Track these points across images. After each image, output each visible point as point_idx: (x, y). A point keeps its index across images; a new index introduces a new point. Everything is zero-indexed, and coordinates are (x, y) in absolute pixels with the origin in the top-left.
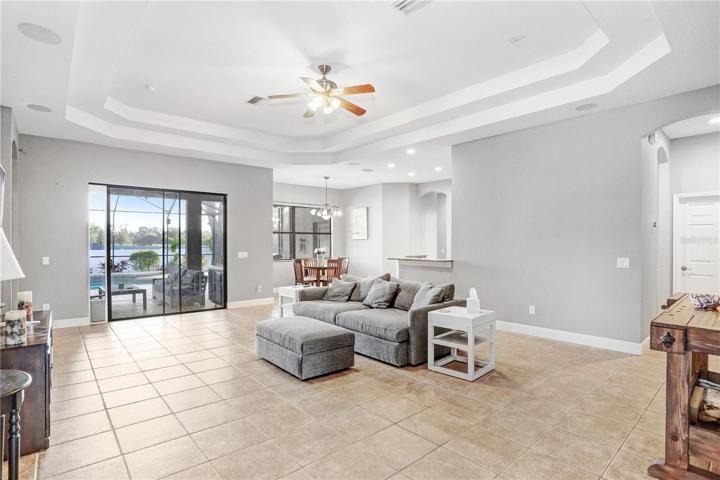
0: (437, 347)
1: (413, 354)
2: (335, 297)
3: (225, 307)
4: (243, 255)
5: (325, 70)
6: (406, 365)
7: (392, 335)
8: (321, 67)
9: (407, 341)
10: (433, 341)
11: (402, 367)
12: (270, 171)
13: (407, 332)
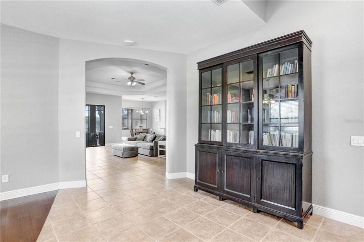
0: (160, 150)
1: (154, 153)
2: (139, 140)
3: (104, 145)
4: (111, 127)
5: (132, 73)
6: (152, 155)
7: (149, 148)
8: (131, 73)
9: (153, 149)
10: (159, 149)
11: (151, 156)
12: (121, 97)
13: (153, 147)
